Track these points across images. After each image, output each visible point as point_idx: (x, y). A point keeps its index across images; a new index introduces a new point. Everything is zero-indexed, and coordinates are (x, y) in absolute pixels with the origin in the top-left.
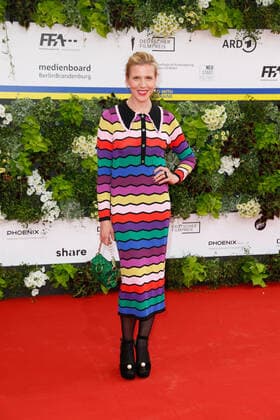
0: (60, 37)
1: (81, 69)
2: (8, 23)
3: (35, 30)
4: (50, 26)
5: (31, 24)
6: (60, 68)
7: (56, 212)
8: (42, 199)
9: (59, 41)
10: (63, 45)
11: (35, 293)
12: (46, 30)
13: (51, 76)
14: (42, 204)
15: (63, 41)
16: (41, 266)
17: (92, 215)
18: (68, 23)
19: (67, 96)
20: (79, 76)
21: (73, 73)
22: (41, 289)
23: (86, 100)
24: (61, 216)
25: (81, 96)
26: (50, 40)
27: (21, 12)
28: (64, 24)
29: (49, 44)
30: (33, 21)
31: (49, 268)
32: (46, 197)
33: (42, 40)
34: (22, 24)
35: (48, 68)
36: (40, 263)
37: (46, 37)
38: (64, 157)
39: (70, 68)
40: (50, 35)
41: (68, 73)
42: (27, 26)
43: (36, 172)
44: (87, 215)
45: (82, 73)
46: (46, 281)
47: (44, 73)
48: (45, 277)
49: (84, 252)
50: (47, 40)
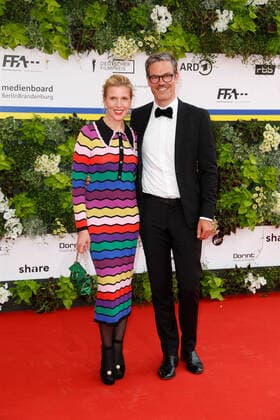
0: (23, 58)
1: (44, 90)
4: (13, 48)
6: (23, 89)
7: (19, 230)
8: (5, 217)
9: (22, 62)
10: (25, 66)
12: (9, 52)
13: (13, 96)
14: (5, 221)
15: (25, 63)
16: (4, 283)
17: (55, 232)
18: (30, 45)
19: (29, 116)
20: (41, 96)
21: (35, 93)
22: (4, 305)
23: (48, 121)
24: (24, 233)
25: (44, 116)
26: (13, 61)
28: (26, 46)
29: (12, 66)
31: (12, 285)
32: (9, 215)
33: (5, 61)
35: (11, 88)
36: (3, 280)
37: (9, 59)
38: (27, 175)
39: (32, 88)
40: (13, 57)
41: (31, 93)
44: (50, 231)
45: (44, 93)
46: (10, 297)
47: (7, 93)
48: (8, 293)
49: (46, 269)
50: (10, 61)
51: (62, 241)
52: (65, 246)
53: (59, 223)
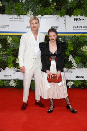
0: (79, 19)
1: (85, 27)
2: (66, 16)
3: (73, 17)
5: (72, 16)
6: (79, 27)
7: (76, 66)
8: (72, 62)
9: (79, 20)
10: (80, 21)
12: (76, 17)
14: (72, 63)
15: (80, 20)
18: (82, 15)
20: (84, 29)
21: (82, 28)
22: (71, 86)
23: (86, 36)
26: (77, 20)
27: (70, 12)
29: (76, 21)
30: (73, 15)
31: (73, 81)
32: (73, 62)
33: (75, 20)
34: (69, 16)
35: (76, 27)
36: (70, 79)
37: (76, 19)
38: (79, 52)
39: (82, 27)
40: (77, 18)
42: (71, 16)
43: (71, 55)
44: (85, 67)
45: (85, 28)
46: (73, 84)
47: (75, 28)
48: (73, 83)
49: (83, 77)
50: (76, 20)
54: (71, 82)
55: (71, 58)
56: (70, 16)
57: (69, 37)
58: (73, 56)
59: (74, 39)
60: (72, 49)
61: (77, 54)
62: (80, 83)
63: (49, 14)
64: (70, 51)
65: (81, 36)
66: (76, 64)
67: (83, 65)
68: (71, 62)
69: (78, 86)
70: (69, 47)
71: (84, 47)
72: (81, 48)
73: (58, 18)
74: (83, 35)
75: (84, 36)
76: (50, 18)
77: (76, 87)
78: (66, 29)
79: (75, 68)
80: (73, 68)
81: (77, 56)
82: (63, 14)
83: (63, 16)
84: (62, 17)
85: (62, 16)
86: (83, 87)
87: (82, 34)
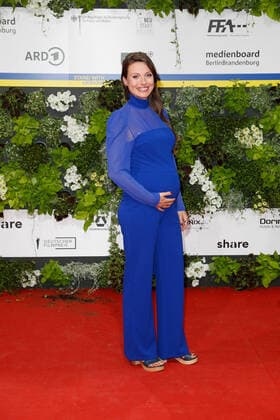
0: (229, 22)
1: (250, 55)
2: (177, 11)
3: (205, 16)
4: (220, 12)
5: (200, 10)
6: (228, 55)
7: (218, 203)
8: (203, 189)
9: (228, 27)
10: (232, 31)
11: (195, 284)
12: (215, 16)
13: (218, 63)
14: (205, 193)
15: (232, 27)
16: (201, 257)
17: (256, 206)
18: (238, 8)
19: (229, 84)
20: (247, 63)
21: (241, 59)
22: (201, 280)
23: (253, 88)
24: (223, 207)
26: (219, 26)
28: (233, 9)
29: (217, 31)
30: (202, 8)
31: (209, 259)
32: (208, 187)
33: (211, 26)
34: (190, 11)
35: (215, 55)
36: (200, 254)
37: (215, 24)
38: (228, 149)
39: (238, 54)
40: (219, 21)
41: (235, 59)
42: (196, 13)
43: (198, 162)
44: (250, 206)
45: (249, 59)
46: (207, 272)
47: (212, 59)
48: (206, 267)
49: (245, 245)
50: (216, 26)
51: (263, 216)
52: (266, 222)
53: (260, 197)
54: (198, 264)
55: (198, 174)
56: (194, 11)
57: (190, 94)
58: (207, 166)
59: (208, 102)
60: (203, 140)
61: (222, 158)
62: (235, 268)
63: (111, 4)
64: (194, 147)
65: (234, 88)
66: (220, 194)
67: (243, 200)
68: (198, 186)
69: (225, 279)
70: (191, 132)
71: (246, 131)
72: (237, 135)
73: (146, 20)
74: (243, 86)
75: (247, 89)
76: (118, 20)
77: (218, 281)
78: (179, 62)
79: (213, 209)
80: (206, 209)
81: (220, 163)
82: (165, 5)
83: (167, 14)
84: (161, 16)
85: (164, 14)
86: (244, 283)
87: (241, 82)
